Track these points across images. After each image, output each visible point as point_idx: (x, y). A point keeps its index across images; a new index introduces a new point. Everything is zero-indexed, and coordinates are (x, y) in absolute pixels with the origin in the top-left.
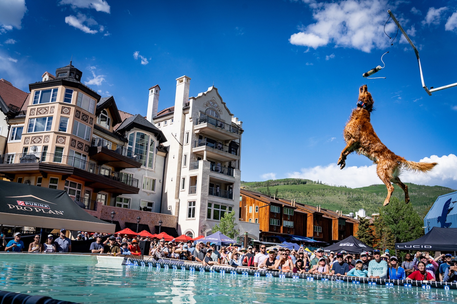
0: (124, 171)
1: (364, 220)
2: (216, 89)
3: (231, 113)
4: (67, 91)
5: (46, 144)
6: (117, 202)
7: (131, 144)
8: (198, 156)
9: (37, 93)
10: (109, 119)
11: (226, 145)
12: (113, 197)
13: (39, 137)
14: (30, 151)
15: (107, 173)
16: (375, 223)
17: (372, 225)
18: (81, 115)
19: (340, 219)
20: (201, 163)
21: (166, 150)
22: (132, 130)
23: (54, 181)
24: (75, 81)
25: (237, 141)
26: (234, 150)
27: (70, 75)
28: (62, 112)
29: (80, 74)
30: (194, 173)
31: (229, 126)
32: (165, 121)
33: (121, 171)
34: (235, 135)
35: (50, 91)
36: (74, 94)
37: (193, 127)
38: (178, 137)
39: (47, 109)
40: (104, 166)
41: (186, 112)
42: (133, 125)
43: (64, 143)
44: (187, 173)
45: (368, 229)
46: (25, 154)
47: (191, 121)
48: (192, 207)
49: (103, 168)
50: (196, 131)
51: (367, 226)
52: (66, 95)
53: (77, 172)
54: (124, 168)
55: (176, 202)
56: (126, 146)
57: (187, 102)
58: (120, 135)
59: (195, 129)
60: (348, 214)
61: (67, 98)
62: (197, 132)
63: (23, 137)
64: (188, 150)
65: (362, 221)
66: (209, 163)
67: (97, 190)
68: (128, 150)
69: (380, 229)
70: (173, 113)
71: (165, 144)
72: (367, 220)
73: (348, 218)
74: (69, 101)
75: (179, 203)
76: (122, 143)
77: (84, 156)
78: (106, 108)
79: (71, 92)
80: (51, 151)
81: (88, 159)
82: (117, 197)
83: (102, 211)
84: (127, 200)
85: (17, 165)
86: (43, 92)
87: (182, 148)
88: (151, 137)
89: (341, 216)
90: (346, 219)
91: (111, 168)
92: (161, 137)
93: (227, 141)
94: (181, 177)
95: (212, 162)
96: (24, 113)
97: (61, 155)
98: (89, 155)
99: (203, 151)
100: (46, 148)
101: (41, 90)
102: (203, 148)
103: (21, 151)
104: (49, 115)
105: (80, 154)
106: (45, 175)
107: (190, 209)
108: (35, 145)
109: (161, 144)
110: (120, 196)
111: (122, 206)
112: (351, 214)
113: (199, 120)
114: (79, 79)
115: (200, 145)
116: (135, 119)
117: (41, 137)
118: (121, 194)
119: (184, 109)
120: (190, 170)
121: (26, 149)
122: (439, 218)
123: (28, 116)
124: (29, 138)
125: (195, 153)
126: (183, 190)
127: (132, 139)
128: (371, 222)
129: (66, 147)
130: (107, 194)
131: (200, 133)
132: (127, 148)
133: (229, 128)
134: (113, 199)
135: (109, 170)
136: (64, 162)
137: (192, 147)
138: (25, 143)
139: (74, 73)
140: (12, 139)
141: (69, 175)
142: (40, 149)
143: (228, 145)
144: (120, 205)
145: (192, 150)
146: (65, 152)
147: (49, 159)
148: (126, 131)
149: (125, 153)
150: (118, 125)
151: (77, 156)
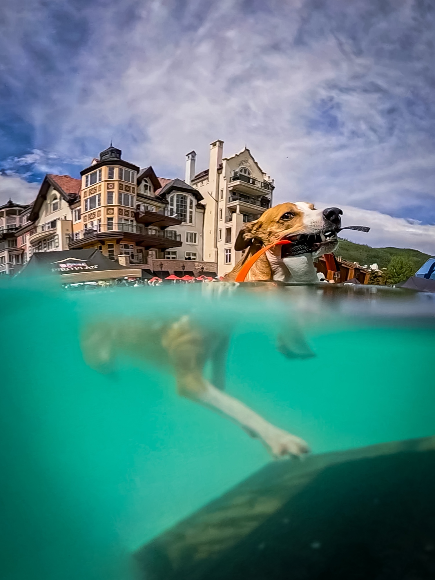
0: (168, 229)
1: (374, 272)
2: (248, 150)
3: (264, 171)
4: (110, 169)
5: (99, 218)
6: (166, 256)
7: (172, 205)
8: (232, 210)
9: (87, 177)
10: (150, 187)
11: (258, 200)
12: (162, 251)
13: (93, 214)
14: (89, 226)
15: (154, 232)
16: (383, 275)
17: (380, 276)
18: (124, 187)
19: (356, 269)
20: (234, 215)
21: (203, 207)
22: (172, 192)
23: (111, 246)
24: (116, 159)
25: (268, 196)
26: (265, 204)
27: (111, 155)
28: (108, 188)
29: (119, 152)
30: (229, 225)
31: (260, 183)
32: (202, 181)
33: (166, 229)
34: (266, 191)
35: (96, 173)
36: (116, 171)
37: (227, 185)
38: (214, 195)
39: (96, 188)
40: (150, 227)
41: (220, 171)
42: (173, 188)
43: (113, 214)
44: (223, 225)
45: (376, 279)
46: (86, 230)
47: (225, 180)
48: (228, 254)
49: (151, 229)
50: (229, 188)
51: (376, 277)
52: (109, 173)
53: (127, 236)
54: (168, 227)
55: (215, 251)
56: (168, 208)
57: (220, 163)
58: (162, 198)
59: (229, 186)
60: (364, 266)
61: (111, 175)
62: (231, 189)
63: (82, 217)
64: (223, 205)
65: (373, 272)
66: (242, 216)
67: (148, 248)
68: (171, 211)
69: (385, 280)
70: (208, 175)
71: (202, 202)
72: (377, 272)
73: (363, 269)
74: (112, 177)
75: (218, 251)
76: (164, 205)
77: (132, 221)
78: (146, 177)
79: (113, 169)
80: (104, 222)
81: (135, 223)
82: (165, 251)
83: (153, 264)
84: (174, 253)
85: (82, 240)
86: (91, 175)
87: (218, 204)
88: (190, 197)
89: (358, 266)
90: (360, 270)
91: (157, 228)
92: (198, 196)
93: (259, 197)
94: (218, 229)
95: (245, 215)
96: (80, 197)
97: (112, 224)
98: (136, 220)
99: (236, 206)
100: (100, 220)
101: (89, 174)
102: (237, 203)
103: (83, 228)
104: (98, 193)
105: (127, 220)
106: (103, 242)
107: (227, 255)
108: (92, 220)
109: (199, 202)
110: (168, 250)
111: (171, 258)
112: (366, 266)
113: (232, 178)
114: (119, 158)
115: (234, 200)
116: (174, 183)
117: (95, 213)
118: (168, 248)
119: (218, 170)
120: (225, 223)
121: (86, 225)
122: (426, 275)
123: (83, 199)
124: (86, 216)
125: (229, 208)
126: (220, 240)
127: (172, 200)
128: (380, 274)
129: (116, 217)
130: (157, 250)
131: (233, 189)
132: (169, 209)
133: (260, 184)
134: (163, 253)
135: (155, 230)
136: (115, 229)
137: (226, 203)
138: (84, 221)
139: (114, 153)
140: (76, 221)
141: (121, 239)
142: (96, 223)
143: (260, 199)
144: (169, 258)
145: (226, 205)
146: (115, 221)
147: (103, 230)
148: (167, 195)
149: (167, 214)
150: (160, 190)
151: (126, 222)
